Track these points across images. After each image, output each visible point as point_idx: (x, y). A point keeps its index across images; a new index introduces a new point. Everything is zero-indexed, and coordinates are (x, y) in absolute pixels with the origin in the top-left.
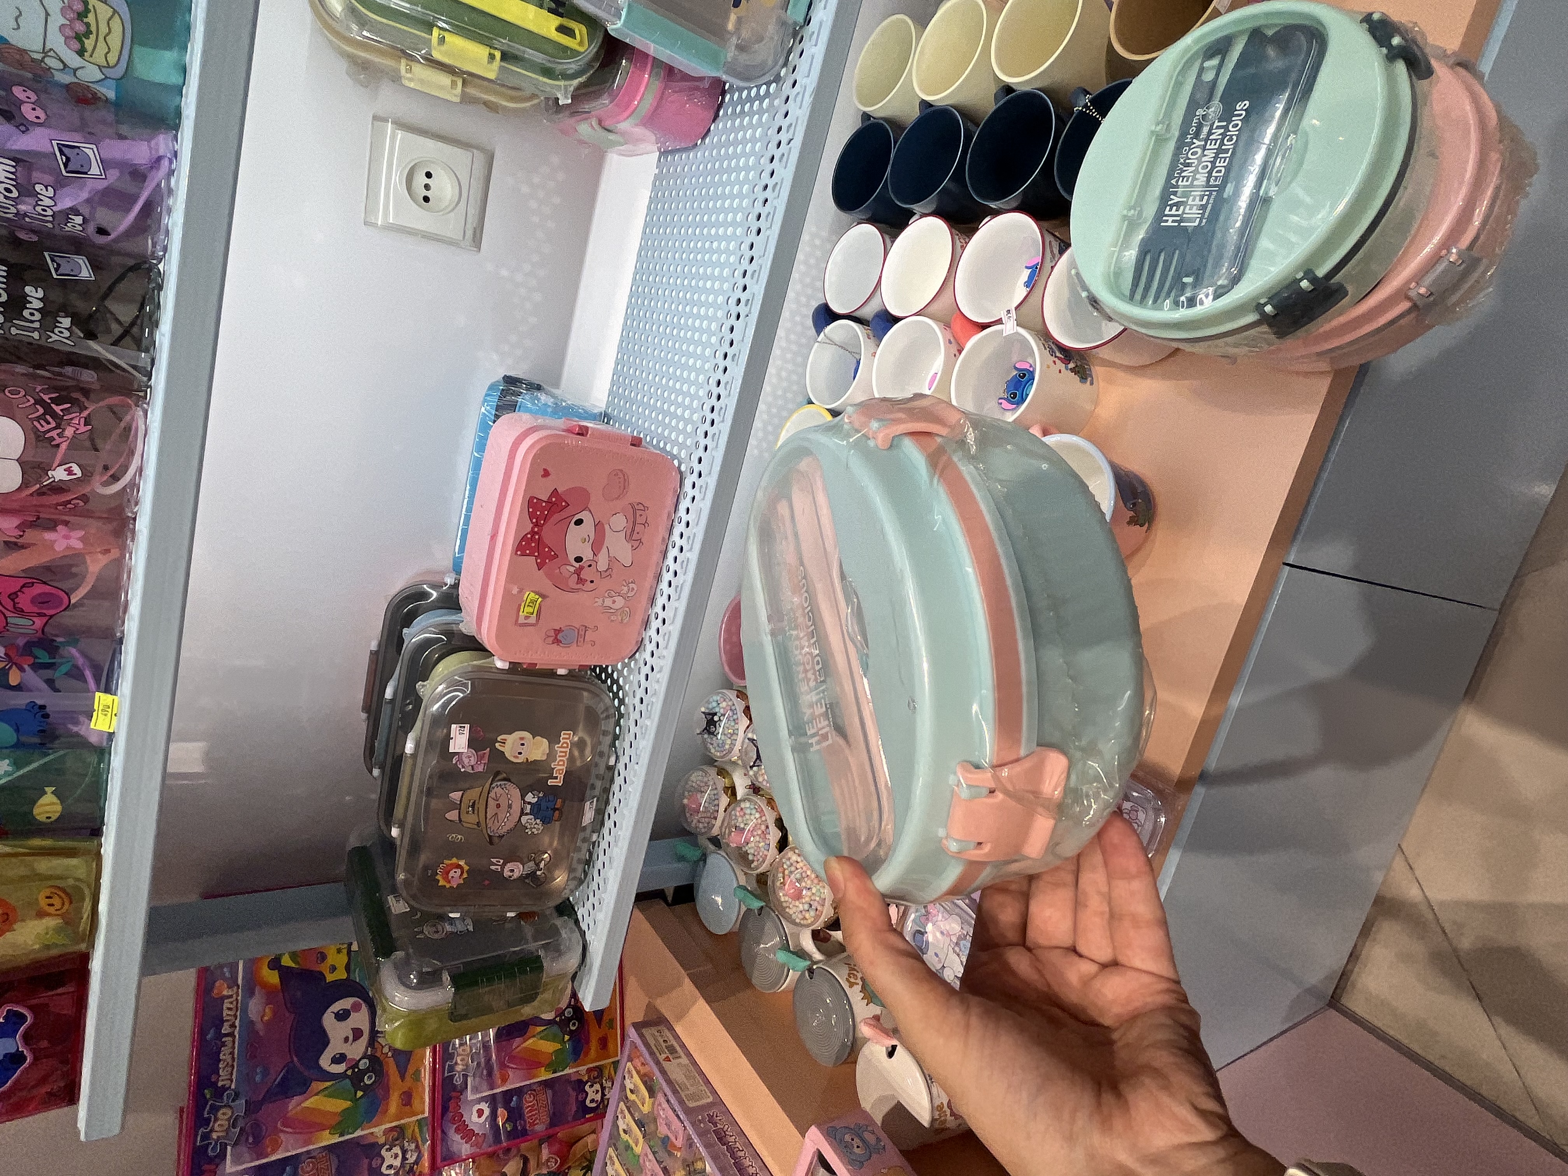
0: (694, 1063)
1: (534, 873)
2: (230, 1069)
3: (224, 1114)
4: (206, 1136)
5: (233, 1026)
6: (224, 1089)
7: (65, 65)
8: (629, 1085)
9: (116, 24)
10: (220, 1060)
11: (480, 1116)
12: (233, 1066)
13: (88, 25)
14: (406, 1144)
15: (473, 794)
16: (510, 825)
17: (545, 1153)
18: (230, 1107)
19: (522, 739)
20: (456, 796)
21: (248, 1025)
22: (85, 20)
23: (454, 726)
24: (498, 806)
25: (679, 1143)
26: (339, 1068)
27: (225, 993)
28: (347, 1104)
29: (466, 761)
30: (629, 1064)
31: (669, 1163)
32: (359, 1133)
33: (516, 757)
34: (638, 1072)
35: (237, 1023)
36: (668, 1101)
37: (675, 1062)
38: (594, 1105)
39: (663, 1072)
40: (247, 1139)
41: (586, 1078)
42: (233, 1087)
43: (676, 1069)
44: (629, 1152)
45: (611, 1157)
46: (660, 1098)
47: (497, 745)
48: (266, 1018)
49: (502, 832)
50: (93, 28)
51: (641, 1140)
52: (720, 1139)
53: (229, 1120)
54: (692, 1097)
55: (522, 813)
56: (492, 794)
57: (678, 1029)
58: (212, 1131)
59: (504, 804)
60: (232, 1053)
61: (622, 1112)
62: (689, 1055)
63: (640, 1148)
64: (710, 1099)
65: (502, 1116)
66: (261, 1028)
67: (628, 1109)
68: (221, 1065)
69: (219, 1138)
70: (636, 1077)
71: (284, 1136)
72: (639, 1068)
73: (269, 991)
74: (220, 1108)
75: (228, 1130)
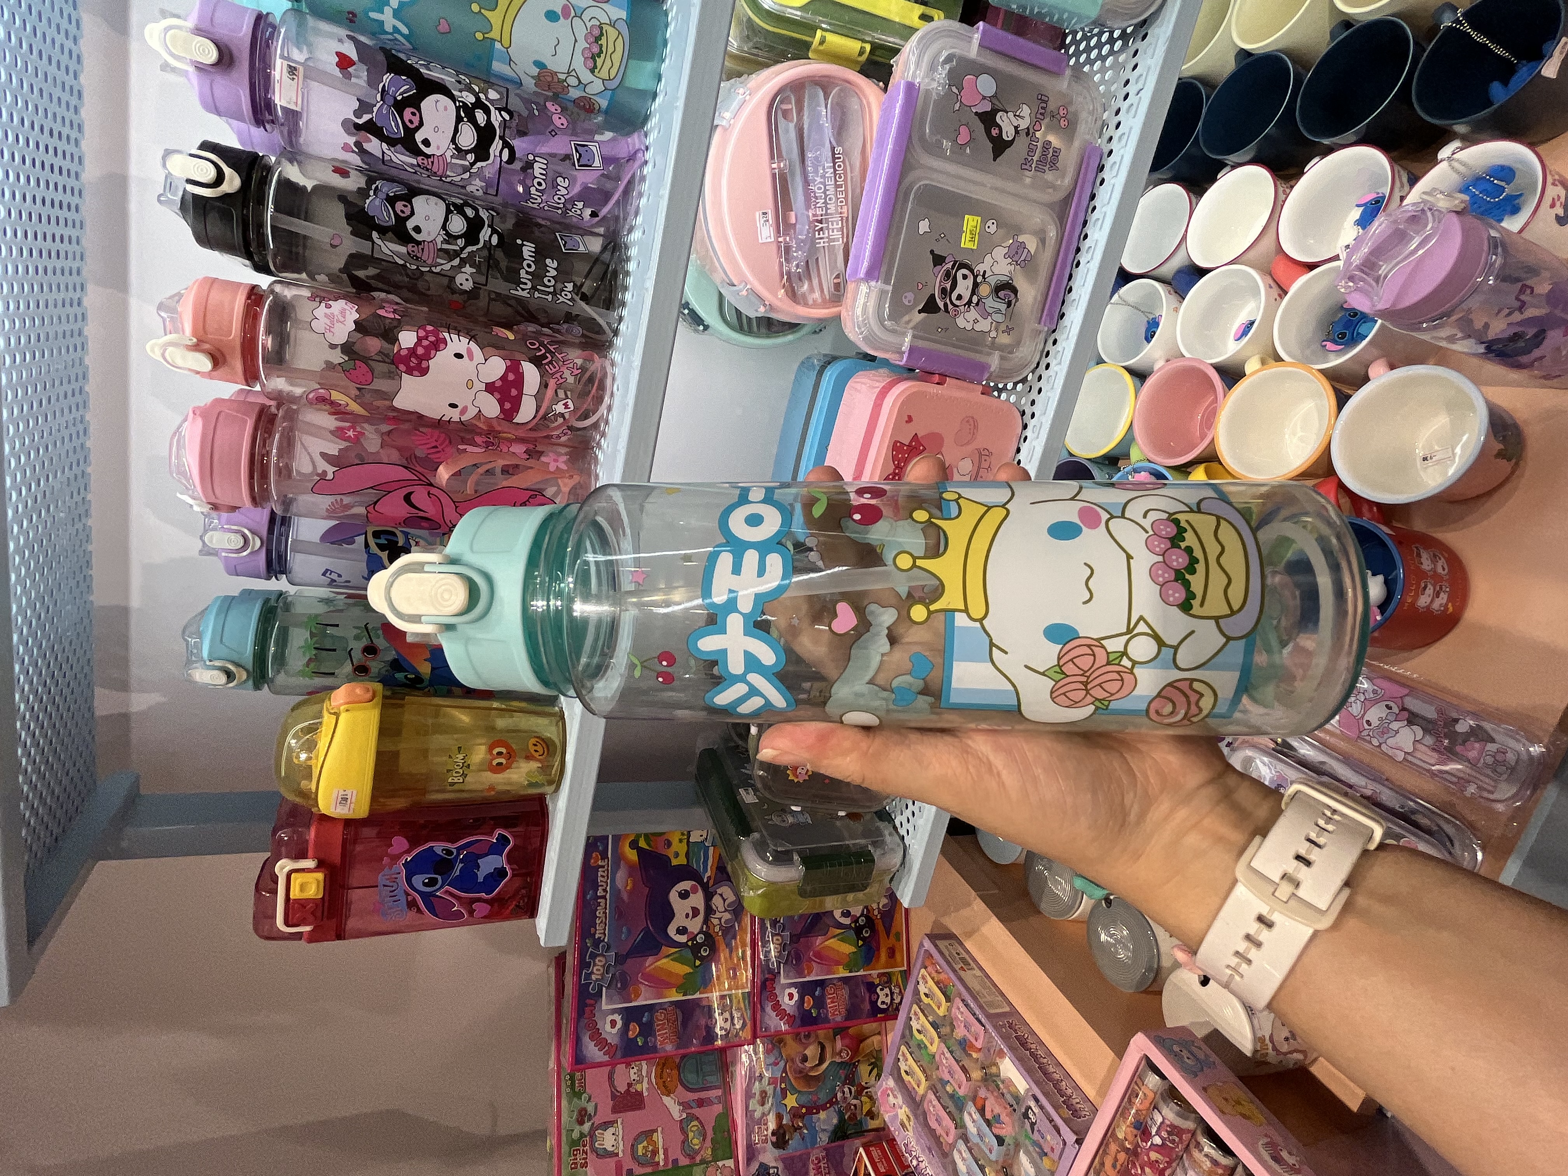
0: (987, 977)
2: (603, 925)
3: (600, 961)
4: (589, 977)
5: (605, 891)
6: (600, 940)
7: (580, 82)
8: (922, 989)
9: (619, 43)
10: (596, 917)
11: (791, 999)
12: (605, 924)
13: (601, 47)
14: (734, 1012)
17: (839, 1044)
18: (604, 956)
21: (616, 893)
22: (600, 43)
25: (979, 1044)
26: (683, 939)
27: (600, 863)
28: (688, 970)
30: (923, 970)
31: (966, 1062)
32: (697, 996)
34: (933, 979)
35: (608, 889)
36: (967, 1005)
37: (968, 972)
38: (885, 1006)
39: (961, 980)
40: (617, 985)
41: (877, 981)
42: (606, 940)
43: (971, 977)
44: (923, 1051)
45: (903, 1055)
46: (958, 1002)
48: (629, 888)
50: (604, 49)
51: (937, 1039)
52: (1022, 1045)
53: (603, 966)
54: (991, 1004)
57: (968, 945)
58: (592, 973)
60: (605, 913)
61: (916, 1014)
62: (981, 969)
63: (935, 1046)
64: (1007, 1009)
65: (809, 1002)
66: (625, 897)
67: (923, 1011)
68: (598, 921)
69: (597, 980)
70: (931, 982)
71: (643, 988)
72: (934, 975)
73: (631, 867)
74: (599, 955)
75: (602, 975)
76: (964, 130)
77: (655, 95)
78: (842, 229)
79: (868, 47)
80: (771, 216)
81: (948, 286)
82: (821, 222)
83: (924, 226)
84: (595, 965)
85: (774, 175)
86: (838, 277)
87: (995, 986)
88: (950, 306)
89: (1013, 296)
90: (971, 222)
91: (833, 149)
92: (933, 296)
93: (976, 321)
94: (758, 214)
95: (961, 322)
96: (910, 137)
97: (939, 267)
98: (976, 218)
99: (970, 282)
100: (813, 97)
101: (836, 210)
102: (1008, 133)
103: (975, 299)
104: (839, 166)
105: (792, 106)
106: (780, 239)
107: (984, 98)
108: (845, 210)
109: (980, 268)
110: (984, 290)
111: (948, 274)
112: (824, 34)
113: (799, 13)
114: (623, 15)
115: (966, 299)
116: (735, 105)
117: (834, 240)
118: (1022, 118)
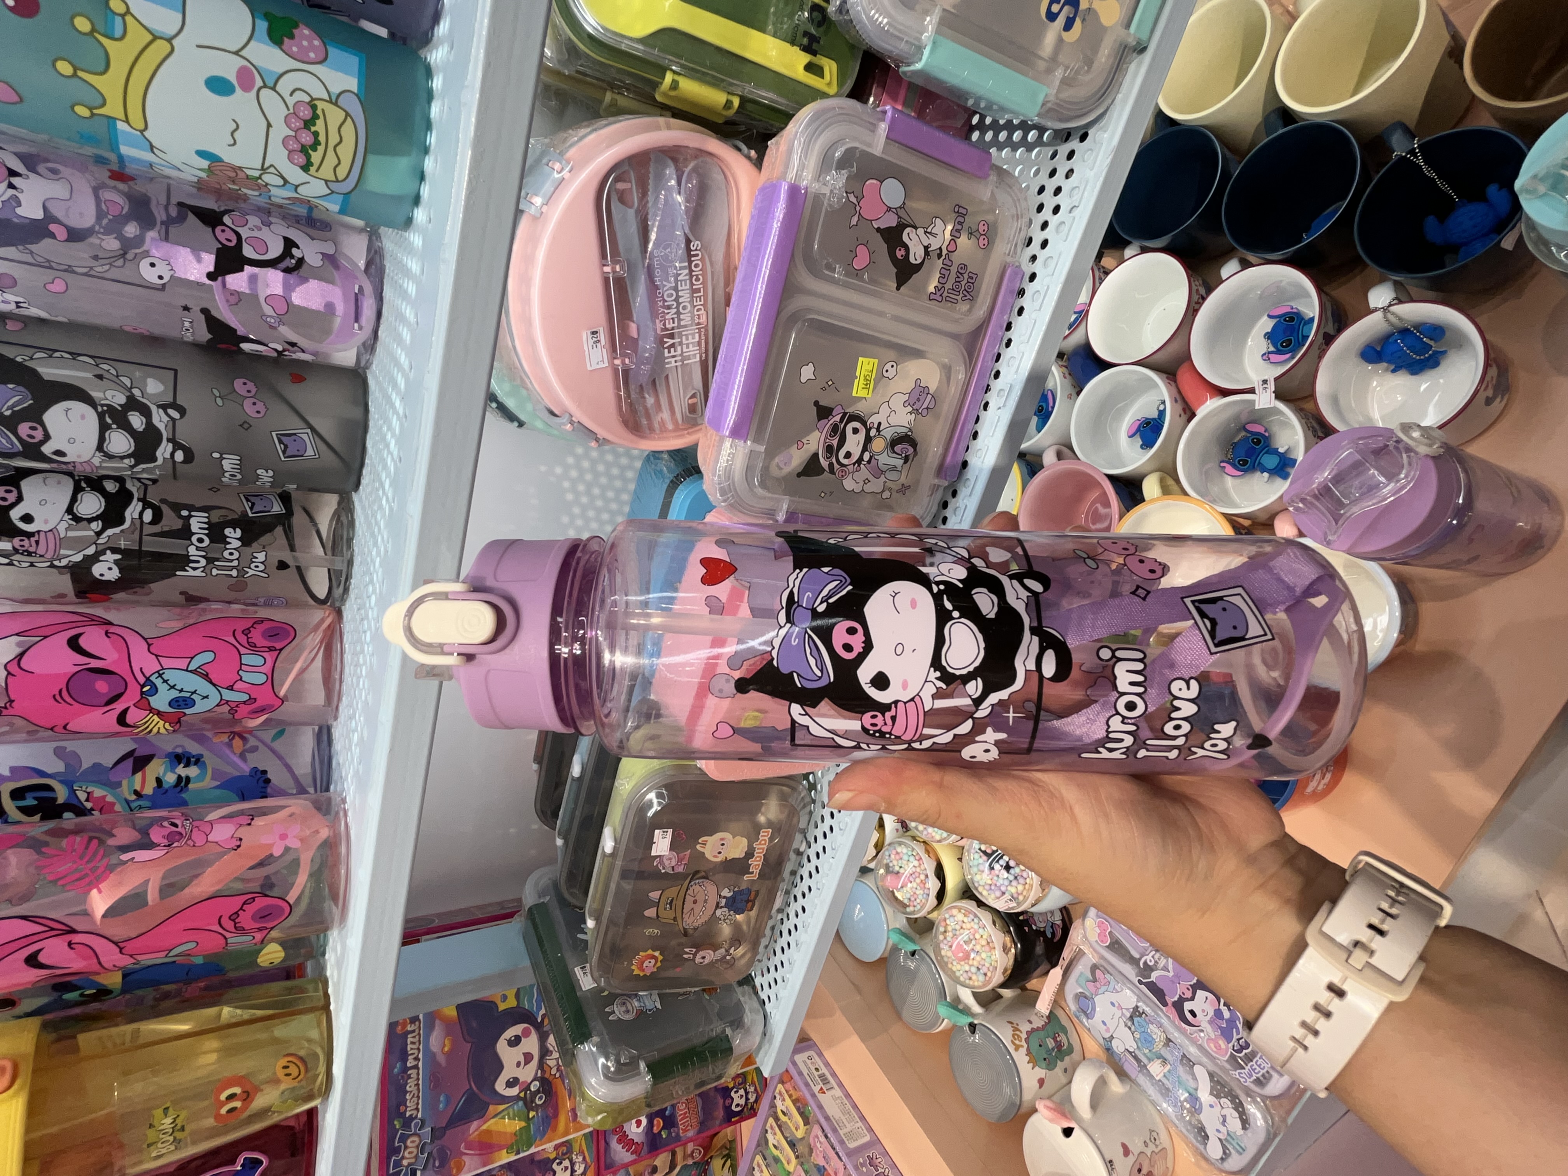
0: (848, 1096)
1: (724, 957)
2: (415, 1099)
3: (413, 1142)
4: (398, 1164)
5: (417, 1059)
6: (411, 1118)
7: (286, 182)
8: (778, 1102)
9: (348, 130)
10: (406, 1092)
11: (638, 1127)
12: (418, 1097)
13: (316, 134)
14: (574, 1157)
15: (672, 892)
16: (705, 918)
17: (690, 1147)
18: (419, 1135)
19: (722, 839)
20: (654, 895)
21: (431, 1057)
22: (313, 129)
23: (657, 832)
24: (695, 902)
26: (514, 1091)
27: (409, 1028)
28: (520, 1124)
29: (667, 863)
30: (780, 1086)
33: (715, 856)
34: (790, 1096)
35: (421, 1056)
36: (826, 1137)
37: (829, 1094)
38: (739, 1109)
39: (820, 1107)
40: (434, 1165)
41: (731, 1085)
42: (420, 1116)
43: (831, 1102)
44: (779, 1166)
45: (758, 1165)
46: (817, 1130)
47: (698, 847)
48: (446, 1049)
49: (696, 924)
50: (322, 138)
51: (793, 1160)
53: (417, 1147)
54: (851, 1135)
55: (718, 906)
56: (690, 892)
57: (826, 1054)
58: (403, 1158)
59: (700, 898)
60: (418, 1085)
61: (772, 1127)
62: (841, 1085)
63: (791, 1166)
64: (867, 1138)
65: (658, 1122)
66: (441, 1059)
67: (780, 1127)
68: (408, 1097)
69: (409, 1164)
70: (789, 1102)
71: (465, 1158)
72: (792, 1092)
73: (448, 1024)
74: (409, 1136)
75: (416, 1157)
76: (862, 251)
77: (417, 200)
78: (699, 343)
79: (736, 102)
80: (603, 337)
81: (835, 443)
82: (672, 336)
83: (807, 372)
84: (406, 1147)
85: (606, 280)
86: (694, 396)
87: (855, 1107)
88: (836, 466)
89: (911, 450)
90: (866, 366)
91: (688, 242)
92: (815, 456)
93: (866, 481)
94: (585, 335)
95: (849, 484)
96: (793, 255)
97: (825, 421)
98: (872, 360)
99: (862, 436)
100: (660, 178)
101: (692, 319)
102: (916, 254)
103: (866, 456)
104: (696, 266)
105: (630, 186)
106: (617, 362)
107: (889, 209)
108: (703, 319)
109: (874, 420)
110: (878, 445)
111: (835, 429)
112: (677, 78)
113: (641, 47)
114: (352, 84)
115: (855, 457)
116: (548, 187)
117: (689, 358)
118: (935, 235)
